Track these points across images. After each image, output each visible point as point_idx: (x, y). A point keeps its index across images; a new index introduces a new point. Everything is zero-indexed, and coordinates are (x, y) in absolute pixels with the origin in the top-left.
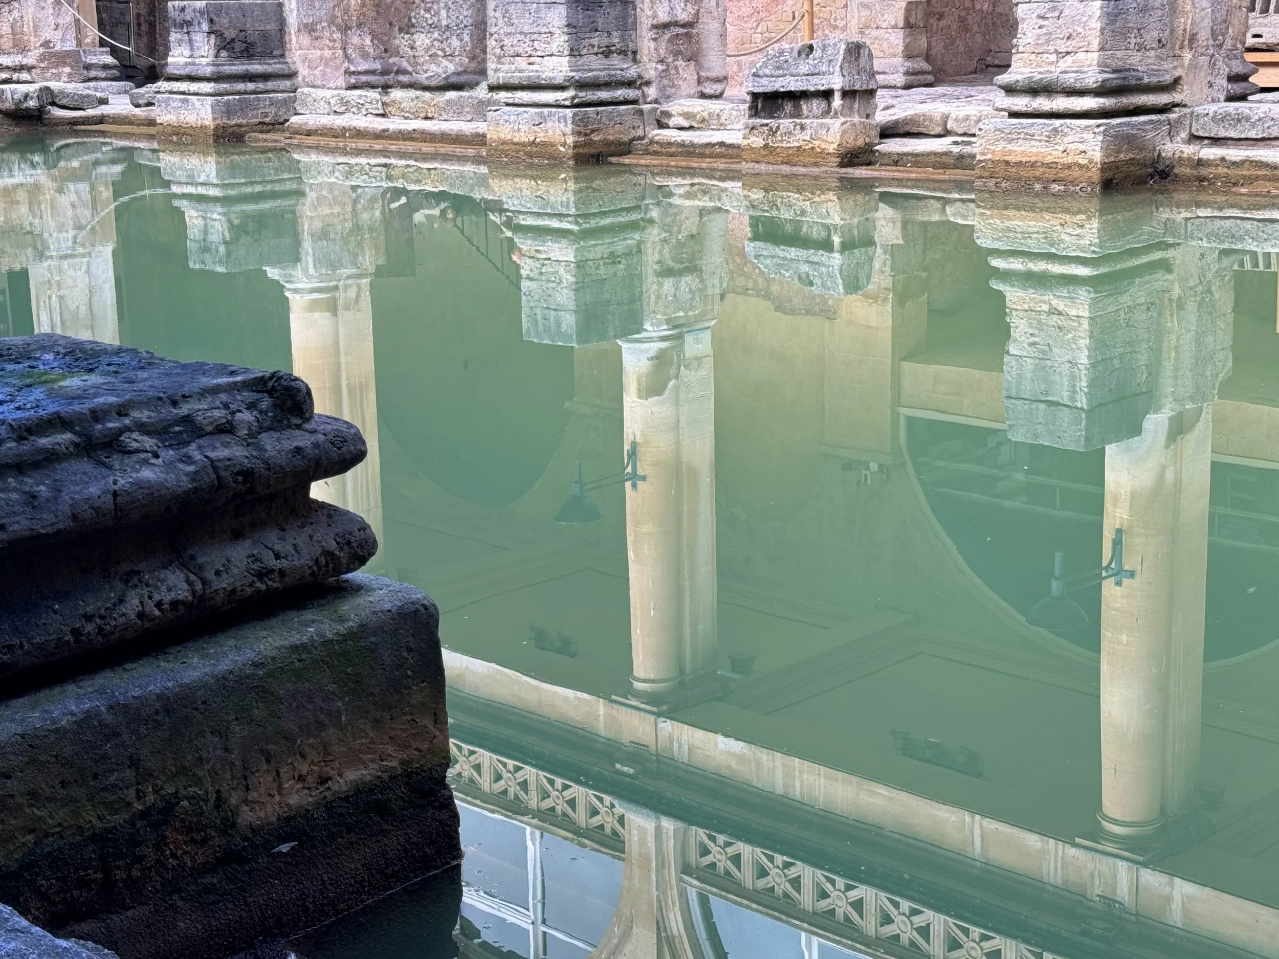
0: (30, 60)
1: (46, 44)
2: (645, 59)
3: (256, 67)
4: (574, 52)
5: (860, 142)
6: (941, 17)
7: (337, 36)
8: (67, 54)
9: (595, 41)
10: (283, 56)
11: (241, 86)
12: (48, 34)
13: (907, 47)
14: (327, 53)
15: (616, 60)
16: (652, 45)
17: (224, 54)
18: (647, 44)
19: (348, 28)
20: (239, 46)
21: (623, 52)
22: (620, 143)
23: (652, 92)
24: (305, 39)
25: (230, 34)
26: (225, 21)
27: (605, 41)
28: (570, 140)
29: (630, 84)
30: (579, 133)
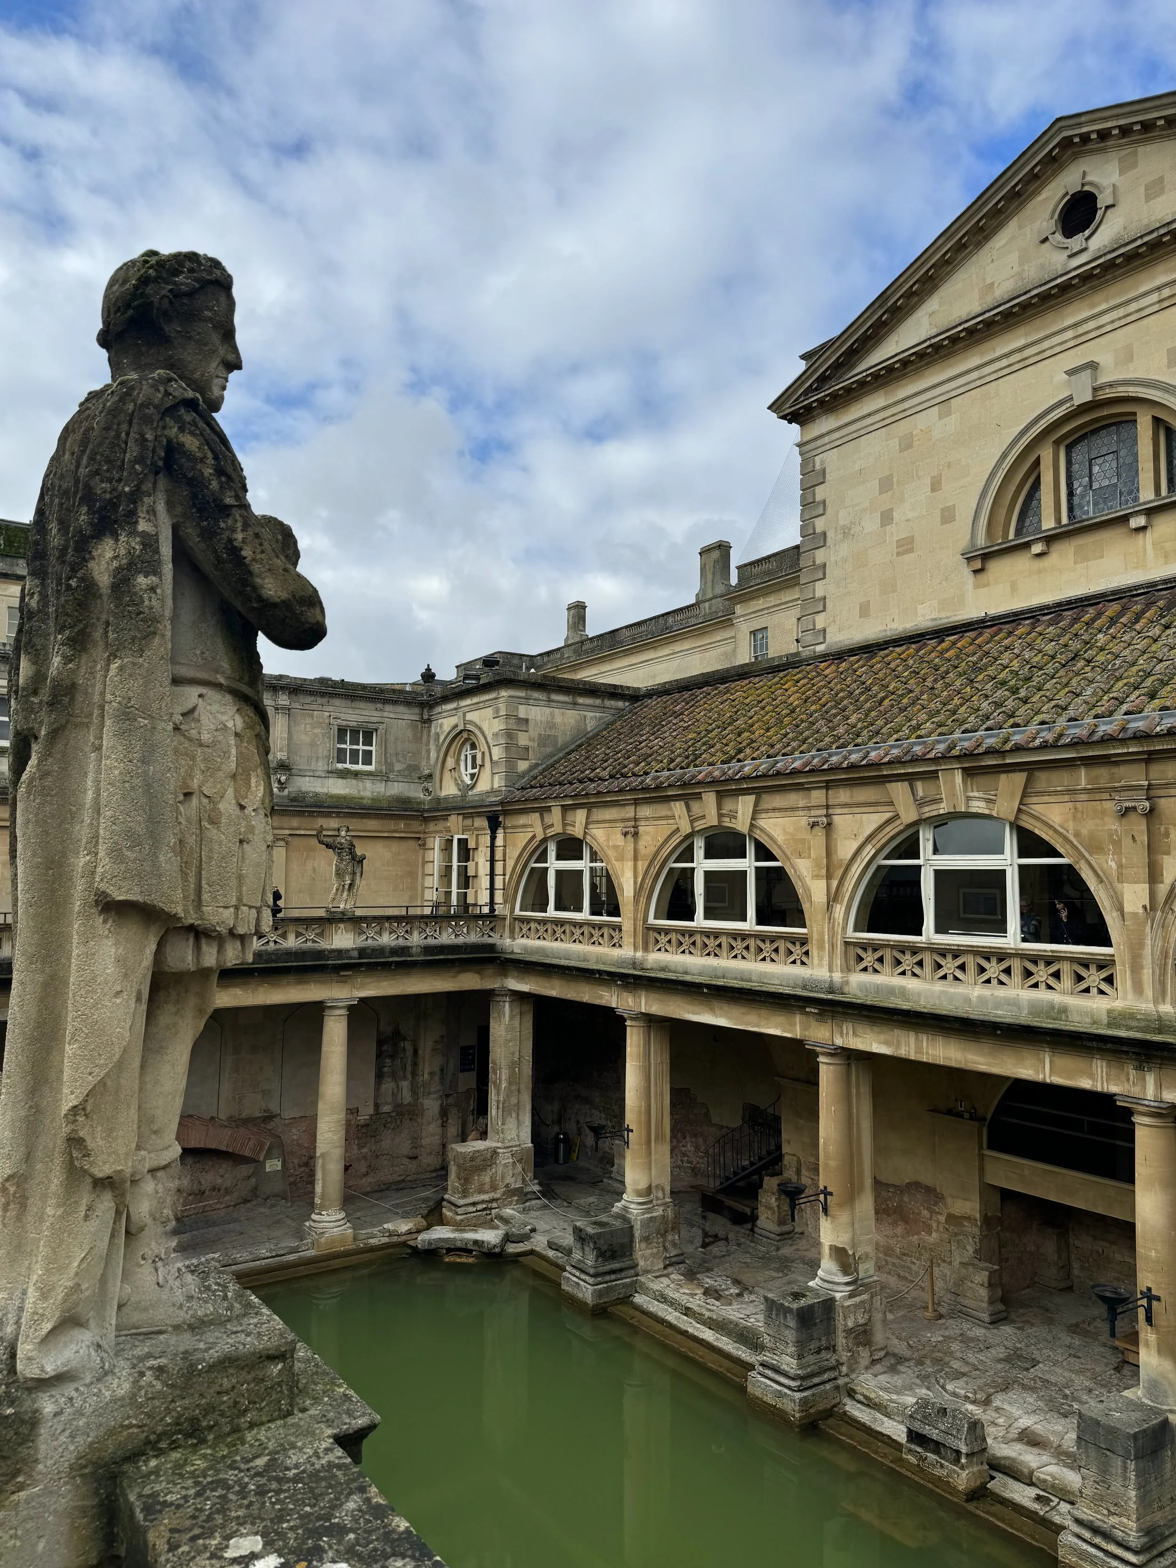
0: (497, 1195)
1: (507, 1186)
2: (840, 1349)
3: (616, 1265)
4: (800, 1357)
5: (978, 1483)
6: (1007, 1260)
7: (661, 1240)
8: (517, 1189)
9: (812, 1347)
10: (631, 1255)
11: (608, 1278)
12: (509, 1180)
13: (990, 1298)
14: (655, 1250)
15: (824, 1354)
16: (844, 1341)
17: (600, 1259)
18: (841, 1341)
19: (666, 1232)
20: (608, 1254)
21: (827, 1348)
22: (825, 1410)
23: (844, 1369)
24: (643, 1245)
25: (604, 1248)
26: (602, 1241)
27: (817, 1344)
28: (797, 1415)
29: (833, 1368)
30: (803, 1411)
